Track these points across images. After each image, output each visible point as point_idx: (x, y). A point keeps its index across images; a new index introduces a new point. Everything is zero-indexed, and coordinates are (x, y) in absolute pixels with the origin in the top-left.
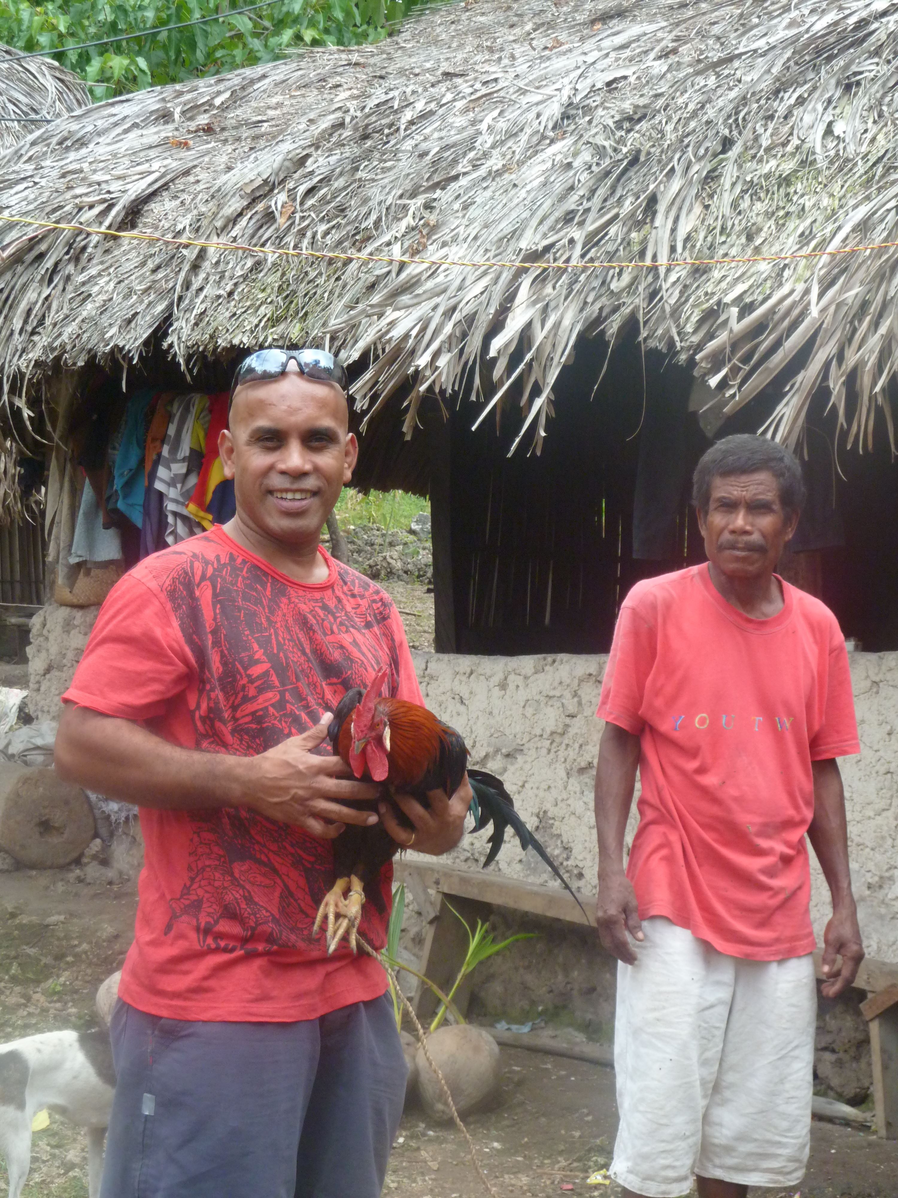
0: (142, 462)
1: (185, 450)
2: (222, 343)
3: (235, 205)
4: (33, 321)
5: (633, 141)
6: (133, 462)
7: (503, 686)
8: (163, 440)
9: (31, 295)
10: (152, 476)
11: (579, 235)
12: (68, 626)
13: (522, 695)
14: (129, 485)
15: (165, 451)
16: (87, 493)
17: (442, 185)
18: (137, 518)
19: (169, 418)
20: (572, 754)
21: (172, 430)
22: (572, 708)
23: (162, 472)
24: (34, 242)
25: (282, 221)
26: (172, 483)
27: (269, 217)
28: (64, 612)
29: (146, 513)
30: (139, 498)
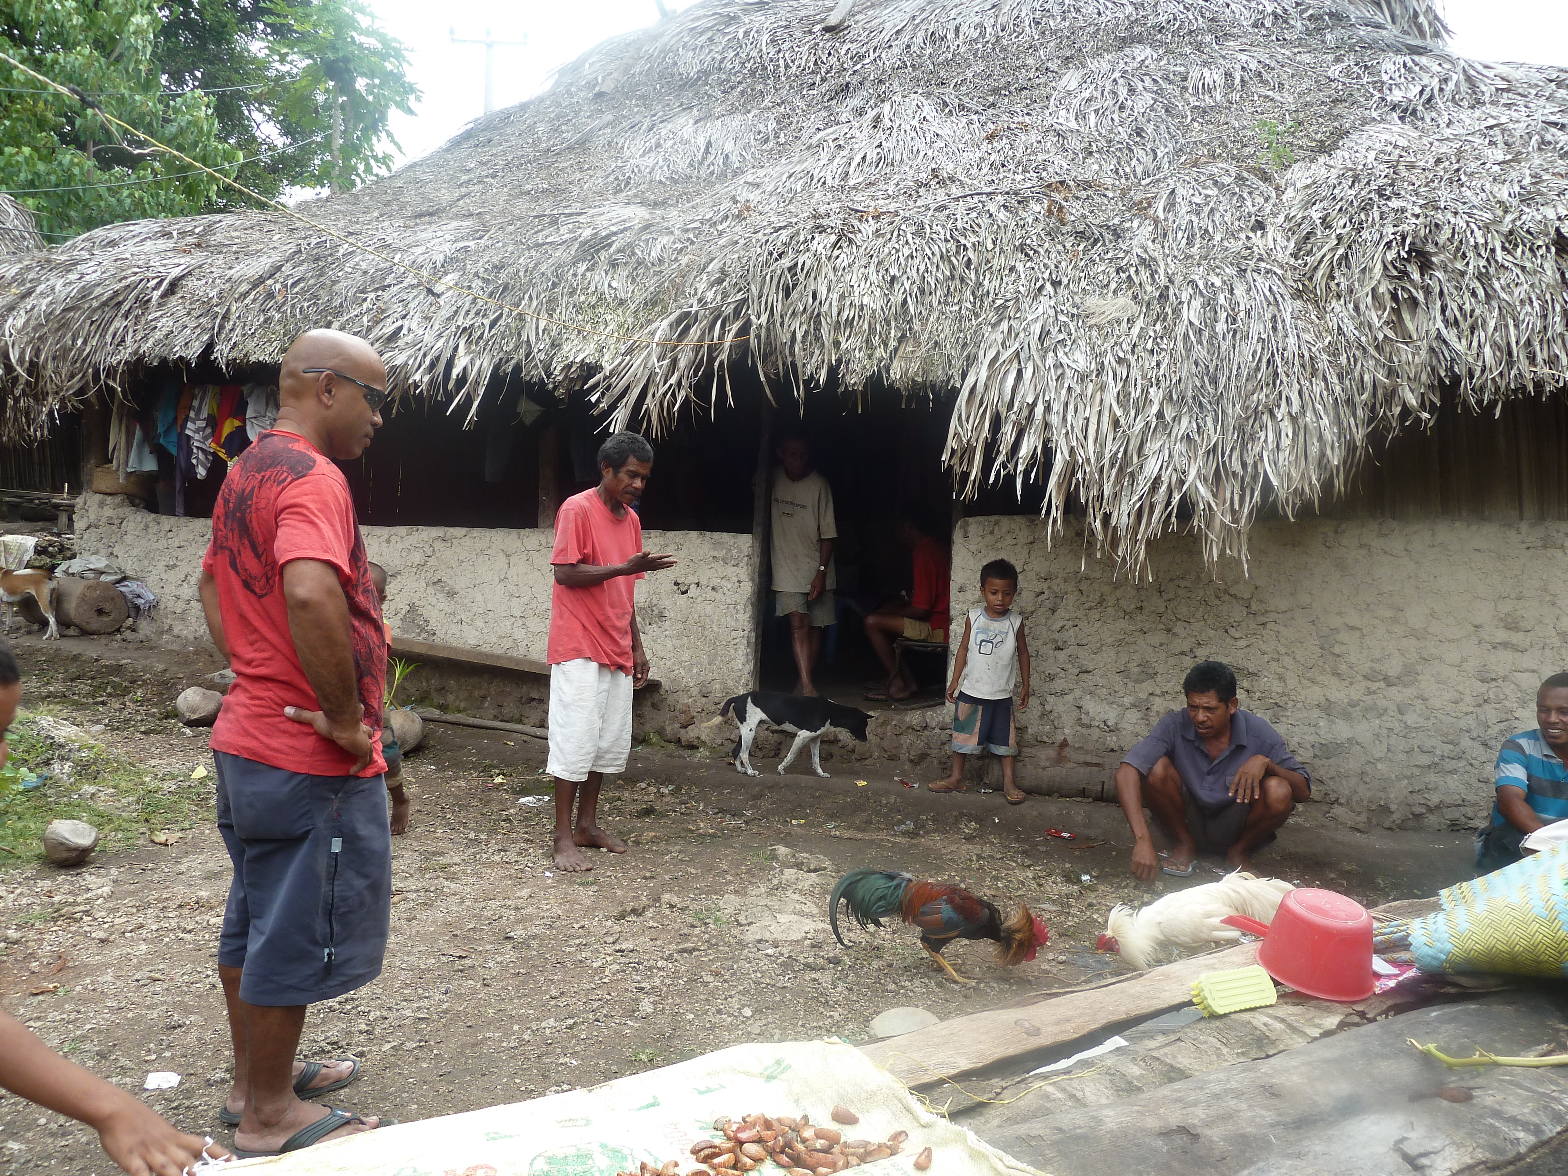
0: (175, 419)
1: (204, 414)
2: (252, 359)
3: (244, 287)
4: (118, 339)
5: (503, 277)
6: (170, 418)
7: (388, 541)
8: (190, 408)
9: (116, 324)
10: (184, 426)
11: (487, 322)
12: (102, 505)
13: (400, 546)
14: (167, 432)
15: (192, 414)
16: (138, 434)
17: (384, 288)
18: (173, 451)
19: (194, 397)
20: (429, 575)
21: (196, 403)
22: (429, 553)
23: (190, 425)
24: (116, 294)
25: (280, 299)
26: (197, 431)
27: (271, 296)
28: (98, 497)
29: (179, 447)
30: (174, 438)
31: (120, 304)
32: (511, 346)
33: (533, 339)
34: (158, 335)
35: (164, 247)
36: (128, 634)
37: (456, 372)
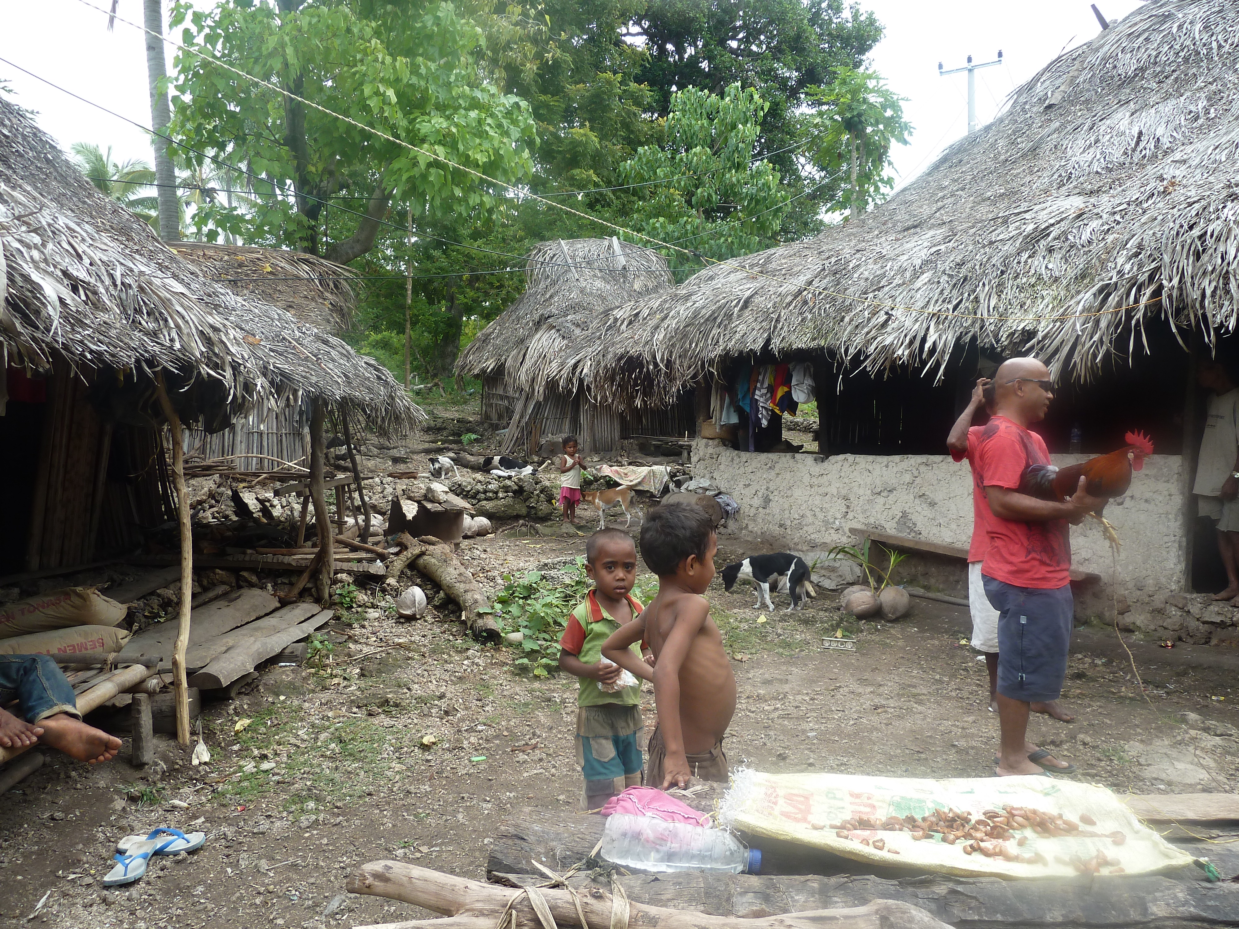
0: (749, 389)
1: (766, 385)
2: (794, 347)
4: (715, 341)
6: (746, 388)
7: (887, 466)
8: (757, 381)
9: (714, 332)
10: (754, 394)
12: (707, 446)
13: (895, 469)
14: (744, 398)
15: (759, 385)
16: (727, 400)
18: (748, 409)
19: (759, 374)
20: (916, 490)
21: (761, 378)
22: (916, 474)
23: (757, 392)
24: (714, 312)
25: (811, 304)
26: (761, 396)
27: (805, 302)
28: (705, 440)
29: (751, 407)
30: (748, 401)
31: (715, 318)
32: (969, 322)
33: (985, 315)
34: (738, 336)
35: (741, 276)
36: (722, 530)
37: (927, 346)
